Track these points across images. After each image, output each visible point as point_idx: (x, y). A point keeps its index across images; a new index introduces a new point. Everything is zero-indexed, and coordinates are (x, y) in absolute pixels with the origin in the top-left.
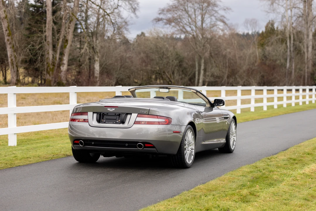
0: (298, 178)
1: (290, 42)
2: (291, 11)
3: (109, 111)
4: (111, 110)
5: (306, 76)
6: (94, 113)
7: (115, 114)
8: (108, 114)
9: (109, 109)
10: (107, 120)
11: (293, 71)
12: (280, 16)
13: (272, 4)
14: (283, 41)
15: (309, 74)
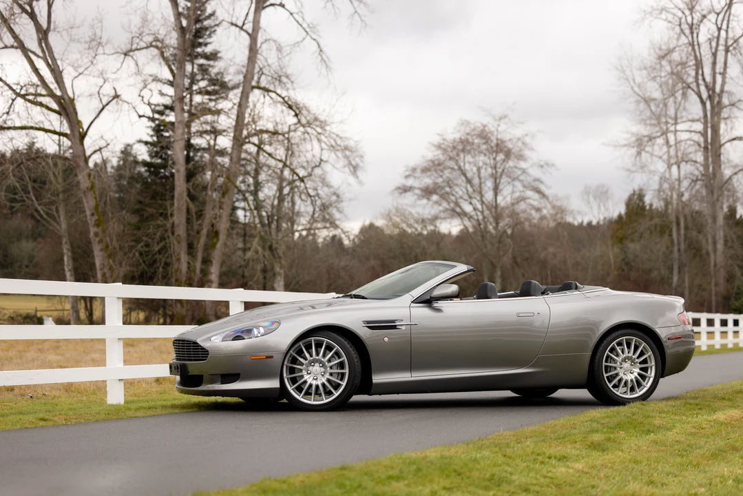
0: (704, 426)
1: (679, 234)
2: (679, 167)
5: (714, 303)
12: (657, 178)
13: (639, 153)
14: (664, 229)
15: (719, 298)
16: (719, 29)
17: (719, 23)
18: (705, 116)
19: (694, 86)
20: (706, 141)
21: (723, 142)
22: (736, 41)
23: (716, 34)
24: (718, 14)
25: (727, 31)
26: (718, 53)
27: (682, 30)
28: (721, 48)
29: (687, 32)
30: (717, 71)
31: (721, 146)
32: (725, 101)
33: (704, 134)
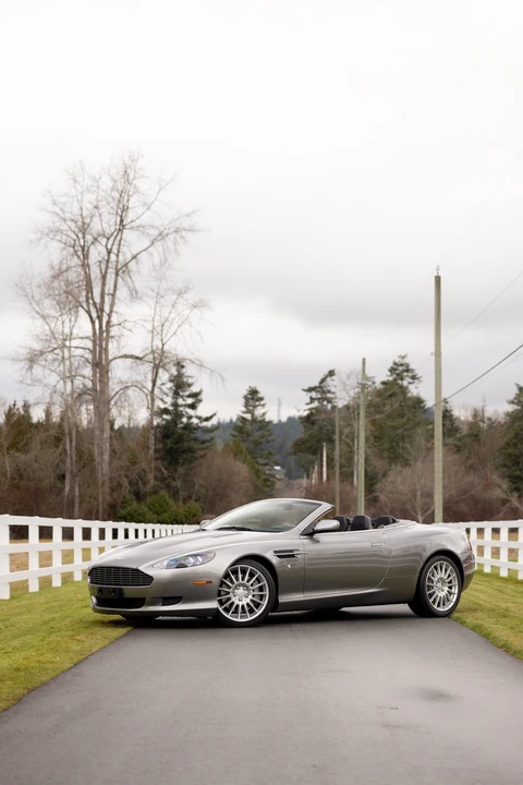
1: (71, 441)
11: (77, 501)
12: (49, 391)
13: (31, 367)
14: (58, 440)
15: (106, 507)
16: (109, 252)
17: (109, 247)
18: (94, 333)
19: (85, 305)
20: (94, 357)
21: (110, 357)
22: (126, 265)
23: (106, 258)
24: (108, 239)
25: (117, 255)
26: (108, 276)
27: (75, 251)
28: (111, 271)
29: (80, 253)
30: (106, 292)
31: (109, 362)
32: (114, 320)
33: (93, 352)
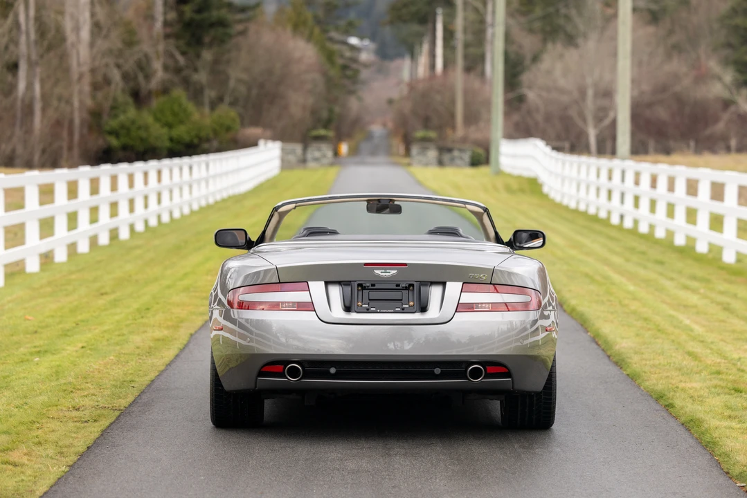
3: (378, 276)
4: (384, 274)
5: (77, 121)
6: (327, 283)
7: (398, 285)
8: (373, 285)
9: (376, 271)
10: (372, 304)
11: (38, 106)
